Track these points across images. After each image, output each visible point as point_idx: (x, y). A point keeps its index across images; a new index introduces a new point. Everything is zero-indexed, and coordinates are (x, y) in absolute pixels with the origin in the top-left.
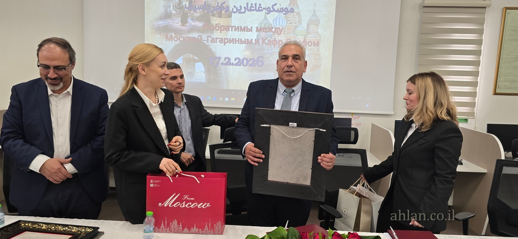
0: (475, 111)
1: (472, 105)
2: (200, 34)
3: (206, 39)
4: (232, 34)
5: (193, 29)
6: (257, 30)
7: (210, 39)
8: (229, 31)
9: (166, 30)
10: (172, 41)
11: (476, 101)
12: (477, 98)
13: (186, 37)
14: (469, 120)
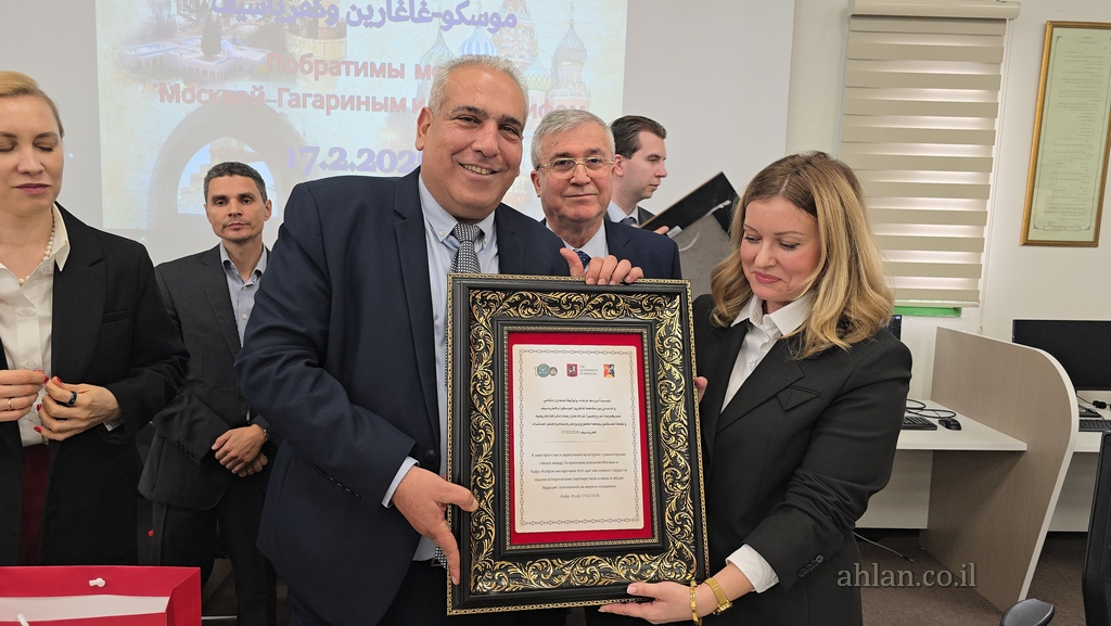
0: (980, 288)
1: (973, 271)
2: (258, 84)
3: (276, 97)
4: (347, 85)
5: (237, 70)
6: (419, 73)
7: (286, 97)
8: (339, 73)
9: (158, 73)
10: (178, 101)
11: (983, 262)
12: (984, 255)
14: (964, 310)
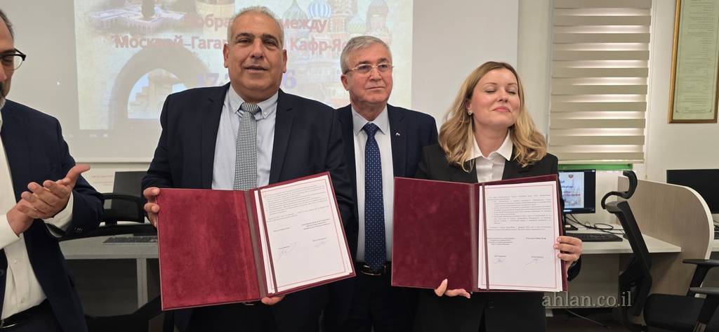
1: (639, 140)
2: (179, 34)
5: (165, 25)
9: (114, 29)
10: (127, 47)
11: (645, 134)
12: (645, 130)
13: (153, 40)
